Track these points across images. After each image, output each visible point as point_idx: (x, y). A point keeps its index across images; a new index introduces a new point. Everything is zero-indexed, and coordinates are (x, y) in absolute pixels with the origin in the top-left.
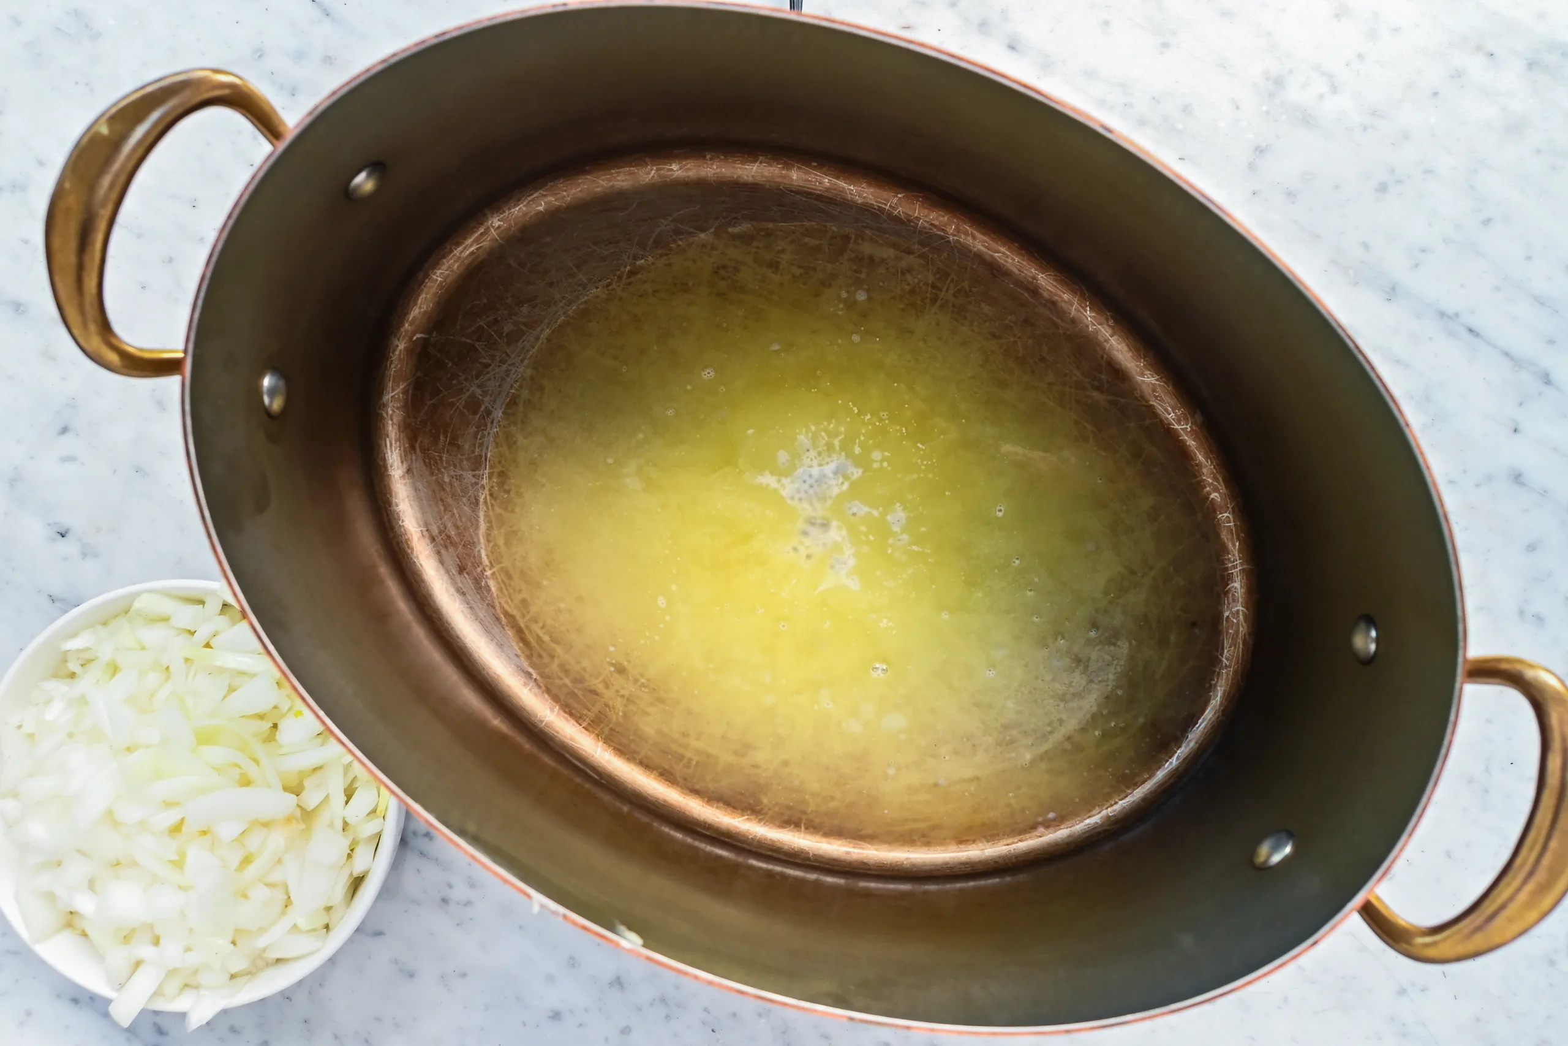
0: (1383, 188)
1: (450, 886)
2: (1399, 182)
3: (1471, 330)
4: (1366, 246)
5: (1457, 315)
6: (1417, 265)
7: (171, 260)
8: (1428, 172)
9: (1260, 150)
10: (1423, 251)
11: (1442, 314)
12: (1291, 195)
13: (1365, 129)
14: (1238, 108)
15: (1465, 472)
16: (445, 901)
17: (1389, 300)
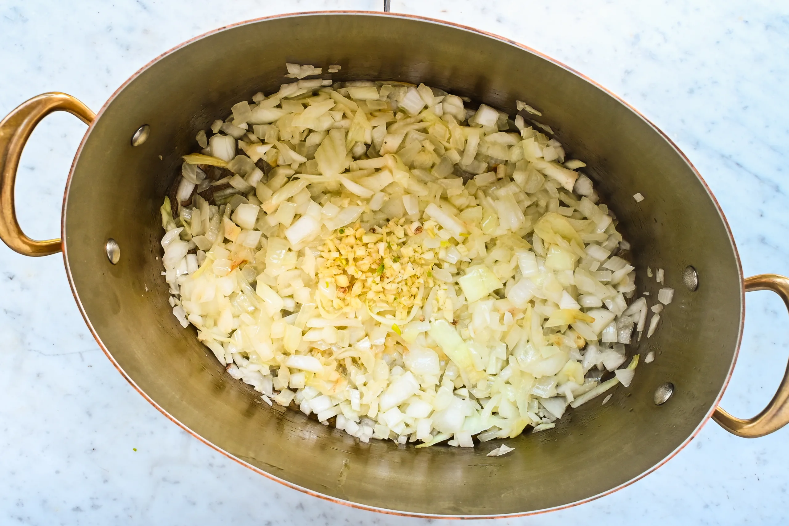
0: (691, 91)
2: (700, 88)
3: (738, 164)
4: (683, 121)
5: (730, 156)
6: (709, 131)
7: (65, 136)
8: (715, 82)
9: (628, 72)
10: (713, 123)
11: (723, 156)
12: (644, 95)
13: (682, 61)
14: (616, 51)
16: (211, 465)
17: (695, 149)
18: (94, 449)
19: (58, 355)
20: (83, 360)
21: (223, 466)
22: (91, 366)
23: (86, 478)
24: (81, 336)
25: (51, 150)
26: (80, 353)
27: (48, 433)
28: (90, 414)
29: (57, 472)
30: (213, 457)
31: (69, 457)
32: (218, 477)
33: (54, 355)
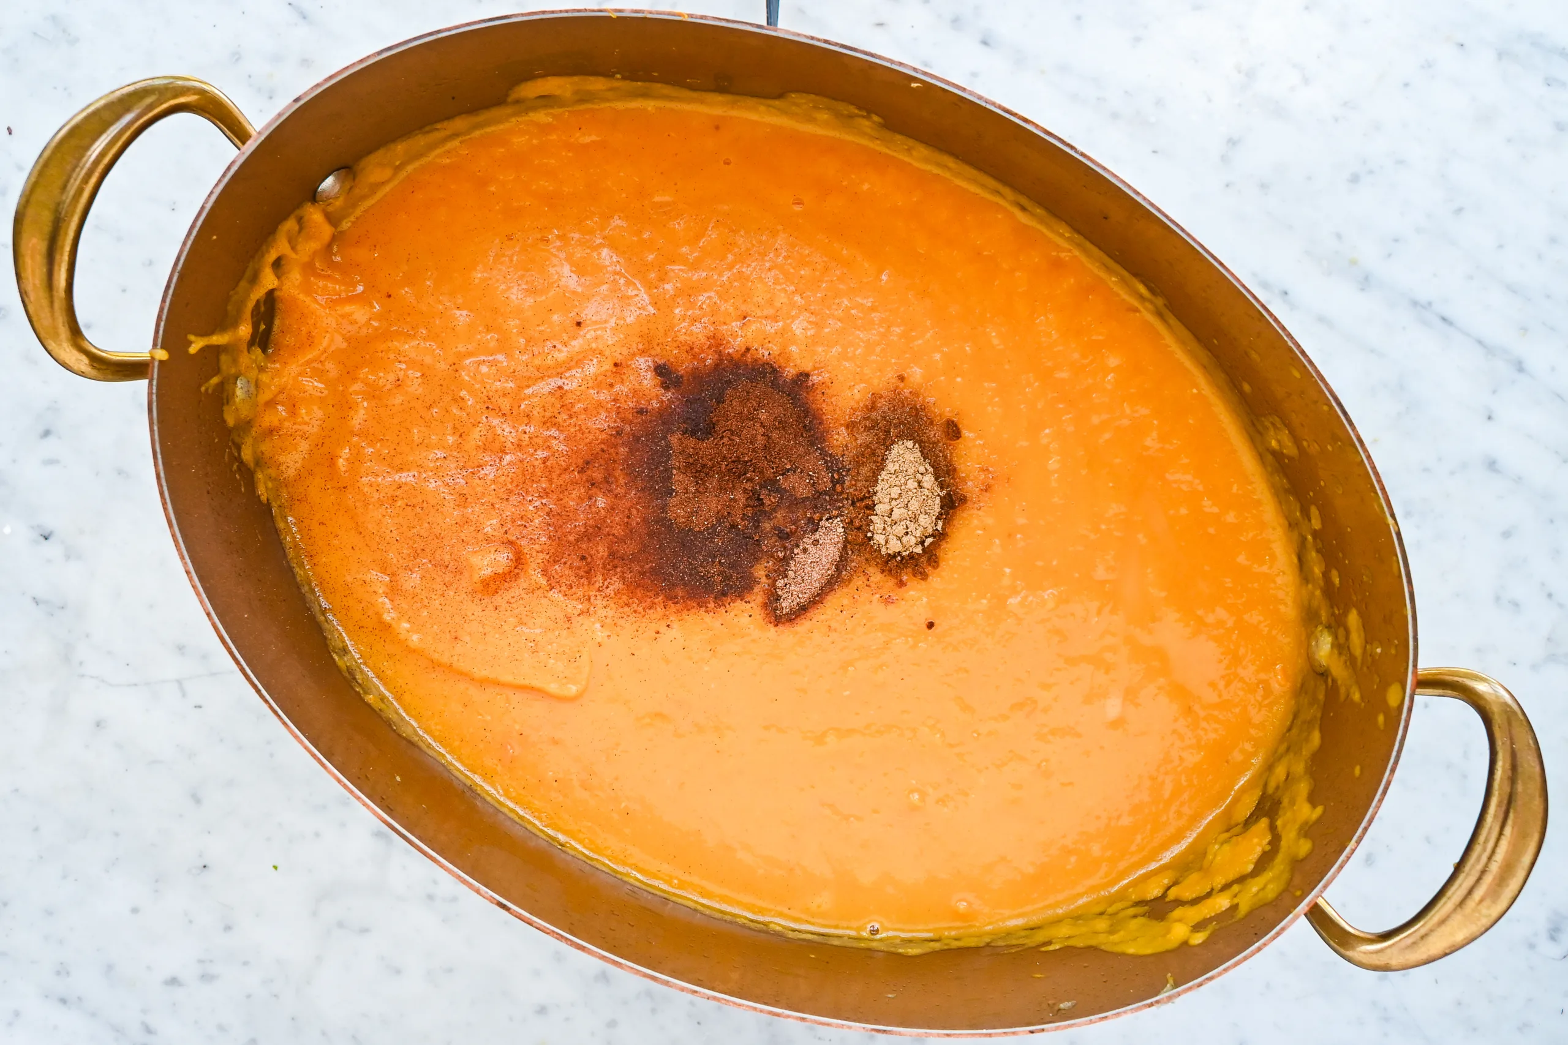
0: (1355, 179)
2: (1371, 172)
3: (1444, 319)
4: (1339, 236)
5: (1430, 304)
6: (1390, 255)
7: (151, 263)
8: (1400, 162)
9: (1232, 142)
10: (1396, 240)
11: (1415, 303)
12: (1264, 186)
13: (1336, 120)
14: (1210, 101)
16: (431, 897)
17: (1363, 290)
18: (205, 867)
19: (136, 685)
20: (184, 695)
21: (454, 899)
22: (200, 707)
23: (191, 922)
24: (180, 649)
25: (124, 291)
26: (179, 682)
27: (117, 834)
28: (197, 800)
29: (135, 911)
30: (435, 882)
31: (157, 881)
32: (443, 921)
33: (129, 685)
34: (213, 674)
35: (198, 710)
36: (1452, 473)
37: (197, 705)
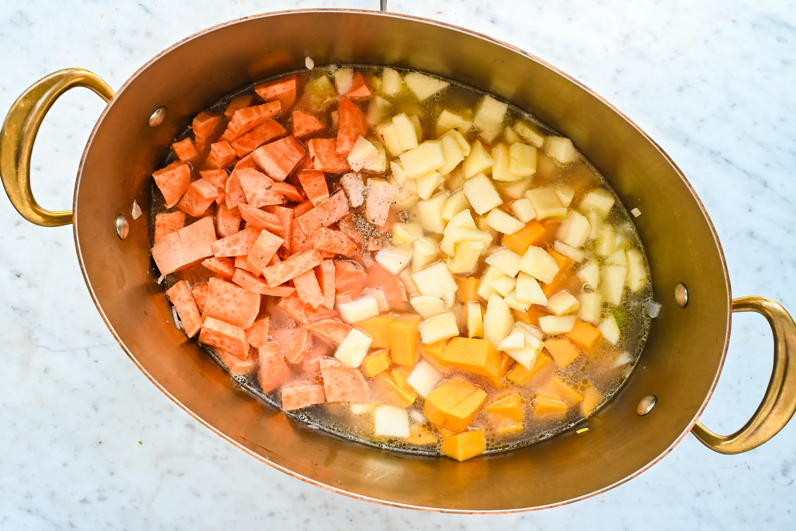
0: (681, 89)
1: (217, 450)
2: (689, 86)
3: (726, 160)
4: (673, 119)
5: (719, 152)
6: (699, 128)
8: (704, 81)
9: (619, 71)
10: (702, 120)
11: (712, 152)
12: (635, 93)
13: (671, 60)
14: (607, 50)
15: (725, 232)
16: (215, 457)
17: (685, 146)
18: (100, 442)
19: (64, 351)
20: (89, 355)
21: (227, 458)
22: (97, 362)
23: (93, 470)
24: (87, 332)
26: (87, 349)
27: (55, 427)
28: (96, 409)
29: (65, 465)
31: (76, 450)
32: (221, 469)
33: (61, 351)
34: (104, 345)
35: (96, 363)
36: (731, 238)
37: (95, 360)
